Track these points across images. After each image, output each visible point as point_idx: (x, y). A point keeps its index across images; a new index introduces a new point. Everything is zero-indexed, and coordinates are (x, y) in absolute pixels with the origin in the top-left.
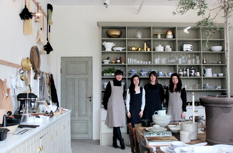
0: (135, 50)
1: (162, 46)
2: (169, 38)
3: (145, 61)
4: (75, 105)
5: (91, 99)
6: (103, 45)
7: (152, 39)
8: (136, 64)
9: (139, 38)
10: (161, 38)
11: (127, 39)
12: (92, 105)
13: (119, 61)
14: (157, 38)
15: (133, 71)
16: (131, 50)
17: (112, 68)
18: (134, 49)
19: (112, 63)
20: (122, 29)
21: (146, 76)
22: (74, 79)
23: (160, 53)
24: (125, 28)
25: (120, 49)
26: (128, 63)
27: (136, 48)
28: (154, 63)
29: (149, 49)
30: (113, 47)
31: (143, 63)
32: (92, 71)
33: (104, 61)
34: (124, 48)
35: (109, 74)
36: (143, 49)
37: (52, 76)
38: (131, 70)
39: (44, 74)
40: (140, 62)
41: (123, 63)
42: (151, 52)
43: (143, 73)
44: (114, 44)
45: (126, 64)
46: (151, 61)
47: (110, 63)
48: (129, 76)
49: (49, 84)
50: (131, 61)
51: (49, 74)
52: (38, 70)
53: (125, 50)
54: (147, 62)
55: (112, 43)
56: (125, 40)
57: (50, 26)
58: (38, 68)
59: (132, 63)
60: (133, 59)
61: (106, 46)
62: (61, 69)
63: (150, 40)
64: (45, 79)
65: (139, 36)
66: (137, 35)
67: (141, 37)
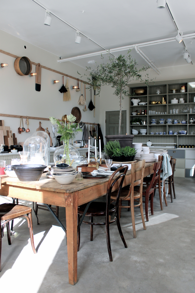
1: (176, 99)
2: (182, 92)
6: (132, 101)
7: (167, 94)
8: (155, 115)
9: (158, 94)
10: (176, 92)
11: (148, 95)
13: (143, 113)
14: (172, 93)
16: (152, 104)
17: (138, 118)
18: (154, 103)
19: (138, 115)
20: (145, 88)
21: (163, 124)
22: (114, 127)
23: (175, 105)
24: (146, 87)
25: (143, 104)
26: (149, 114)
27: (155, 102)
28: (169, 114)
29: (165, 102)
30: (139, 102)
31: (160, 114)
32: (126, 121)
33: (133, 113)
34: (146, 103)
35: (135, 123)
36: (161, 102)
37: (99, 125)
38: (152, 120)
39: (87, 124)
40: (158, 113)
41: (146, 114)
42: (166, 104)
43: (161, 122)
44: (140, 100)
45: (148, 115)
46: (166, 112)
47: (137, 114)
48: (150, 124)
49: (94, 131)
50: (151, 112)
51: (94, 124)
52: (79, 122)
53: (146, 104)
54: (163, 113)
55: (139, 99)
56: (147, 97)
57: (95, 91)
58: (79, 121)
59: (152, 114)
60: (153, 111)
61: (134, 102)
62: (106, 120)
63: (166, 95)
64: (89, 127)
65: (158, 92)
66: (157, 92)
67: (160, 93)
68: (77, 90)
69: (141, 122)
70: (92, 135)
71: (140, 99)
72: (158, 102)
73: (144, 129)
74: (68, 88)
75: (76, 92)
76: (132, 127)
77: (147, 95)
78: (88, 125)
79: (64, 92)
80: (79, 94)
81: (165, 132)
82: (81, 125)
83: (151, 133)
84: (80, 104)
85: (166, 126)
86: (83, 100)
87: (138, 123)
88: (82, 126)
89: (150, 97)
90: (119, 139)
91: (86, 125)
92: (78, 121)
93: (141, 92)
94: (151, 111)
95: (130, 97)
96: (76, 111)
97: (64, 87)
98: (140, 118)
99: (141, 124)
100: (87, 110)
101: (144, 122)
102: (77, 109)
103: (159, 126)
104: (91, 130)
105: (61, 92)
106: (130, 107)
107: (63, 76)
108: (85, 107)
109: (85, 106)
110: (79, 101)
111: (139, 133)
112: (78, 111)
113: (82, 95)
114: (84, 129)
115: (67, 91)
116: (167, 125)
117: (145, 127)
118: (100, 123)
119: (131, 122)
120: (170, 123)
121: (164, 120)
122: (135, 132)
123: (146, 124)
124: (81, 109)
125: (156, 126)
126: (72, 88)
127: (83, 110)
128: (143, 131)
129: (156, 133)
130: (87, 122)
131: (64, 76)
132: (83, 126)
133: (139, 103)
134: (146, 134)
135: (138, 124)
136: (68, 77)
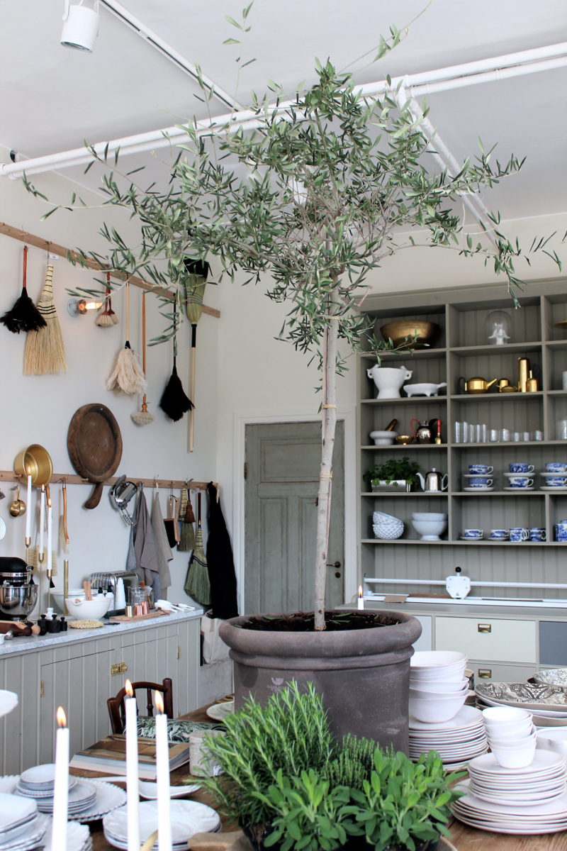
0: (484, 391)
3: (521, 432)
4: (290, 588)
5: (340, 570)
6: (370, 377)
7: (544, 343)
8: (485, 443)
9: (500, 342)
11: (448, 349)
12: (344, 591)
13: (425, 433)
15: (476, 470)
16: (470, 392)
17: (398, 458)
18: (477, 385)
19: (401, 442)
20: (432, 315)
21: (526, 488)
22: (287, 499)
24: (441, 310)
25: (426, 389)
26: (454, 441)
27: (486, 380)
28: (555, 438)
29: (534, 384)
30: (406, 383)
31: (511, 439)
32: (343, 472)
33: (375, 434)
34: (443, 385)
35: (388, 483)
36: (514, 383)
37: (211, 489)
38: (471, 467)
39: (155, 486)
40: (500, 436)
41: (439, 442)
42: (540, 393)
43: (514, 478)
44: (410, 373)
45: (449, 445)
46: (542, 430)
47: (395, 441)
48: (461, 490)
49: (187, 518)
50: (465, 432)
51: (187, 486)
52: (106, 479)
53: (442, 392)
54: (526, 435)
55: (403, 367)
56: (443, 356)
57: (194, 327)
58: (108, 473)
59: (468, 441)
60: (475, 424)
61: (378, 382)
62: (245, 464)
63: (539, 349)
64: (163, 504)
65: (499, 336)
66: (491, 334)
67: (507, 337)
68: (99, 322)
69: (418, 477)
70: (177, 538)
71: (409, 369)
72: (499, 383)
73: (430, 511)
74: (52, 310)
75: (99, 329)
76: (371, 503)
77: (445, 347)
78: (157, 490)
79: (27, 330)
80: (113, 339)
81: (535, 530)
82: (119, 495)
83: (466, 535)
84: (116, 387)
85: (543, 497)
86: (130, 371)
87: (402, 483)
88: (126, 501)
89: (459, 356)
90: (319, 664)
91: (148, 493)
92: (102, 476)
93: (417, 331)
94: (465, 424)
95: (364, 359)
96: (93, 424)
97: (29, 301)
98: (412, 459)
99: (416, 486)
100: (151, 419)
101: (433, 480)
102: (102, 413)
103: (504, 498)
104: (174, 516)
105: (13, 327)
106: (364, 405)
107: (26, 249)
108: (145, 404)
109: (144, 398)
110: (110, 376)
111: (407, 531)
112: (107, 425)
113: (128, 345)
114: (137, 512)
115: (43, 323)
116: (547, 495)
117: (436, 502)
118: (217, 480)
119: (368, 478)
120: (560, 485)
121: (527, 470)
122: (388, 527)
123: (439, 488)
124: (122, 412)
125: (491, 498)
126: (74, 307)
127: (132, 419)
128: (429, 524)
129: (492, 535)
130: (151, 478)
131: (29, 246)
132: (133, 499)
133: (406, 388)
134: (443, 535)
135: (403, 489)
136: (51, 255)
